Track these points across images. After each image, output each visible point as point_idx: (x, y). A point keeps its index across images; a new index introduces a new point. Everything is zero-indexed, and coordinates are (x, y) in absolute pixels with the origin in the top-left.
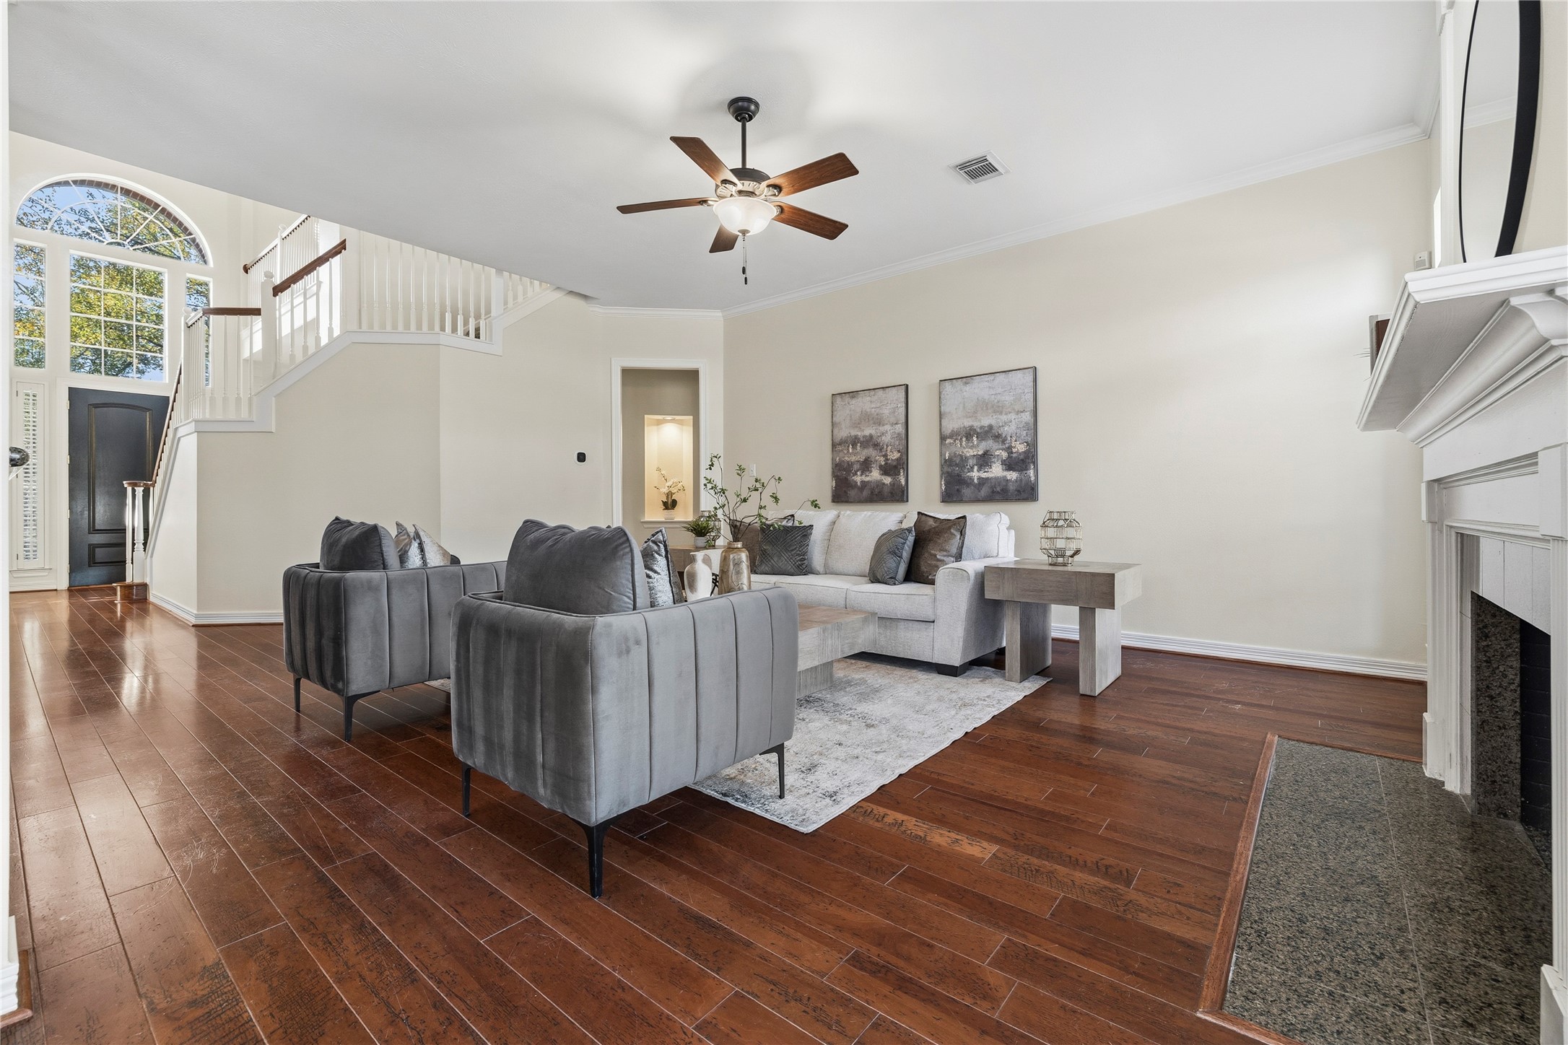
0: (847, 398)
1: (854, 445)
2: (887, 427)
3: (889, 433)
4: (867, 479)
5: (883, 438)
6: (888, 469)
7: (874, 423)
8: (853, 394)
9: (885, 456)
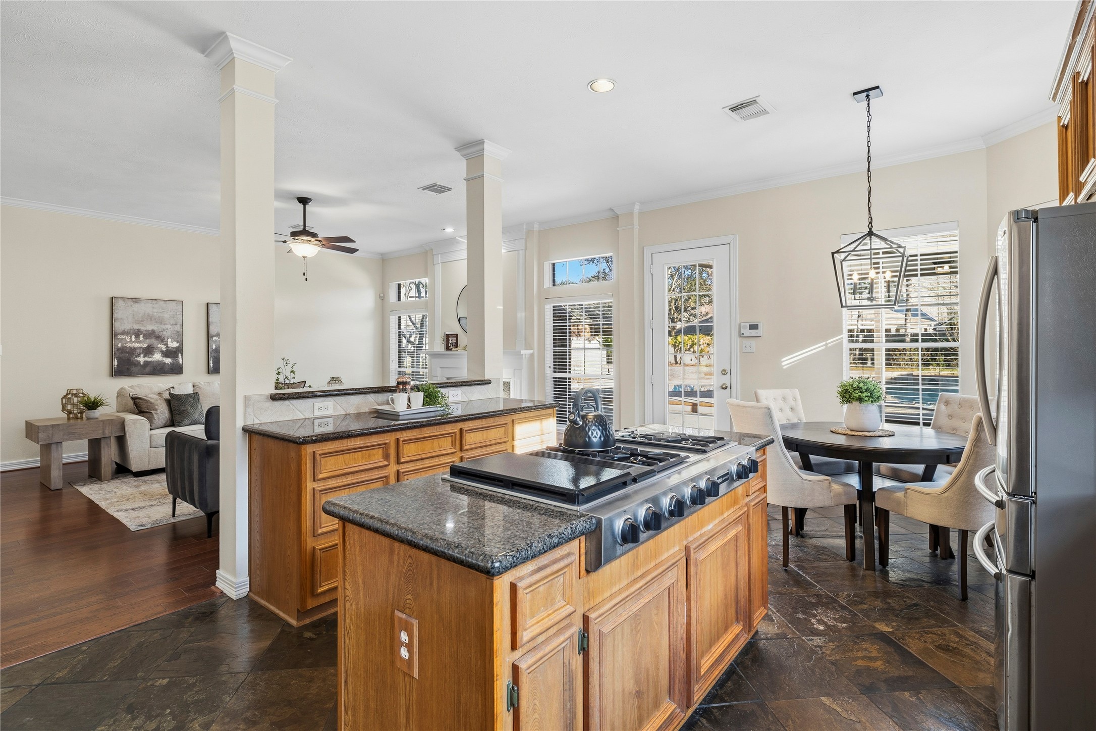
0: (130, 303)
1: (137, 336)
2: (169, 326)
3: (169, 330)
4: (149, 360)
5: (165, 333)
6: (168, 353)
7: (156, 322)
8: (136, 300)
9: (166, 344)
